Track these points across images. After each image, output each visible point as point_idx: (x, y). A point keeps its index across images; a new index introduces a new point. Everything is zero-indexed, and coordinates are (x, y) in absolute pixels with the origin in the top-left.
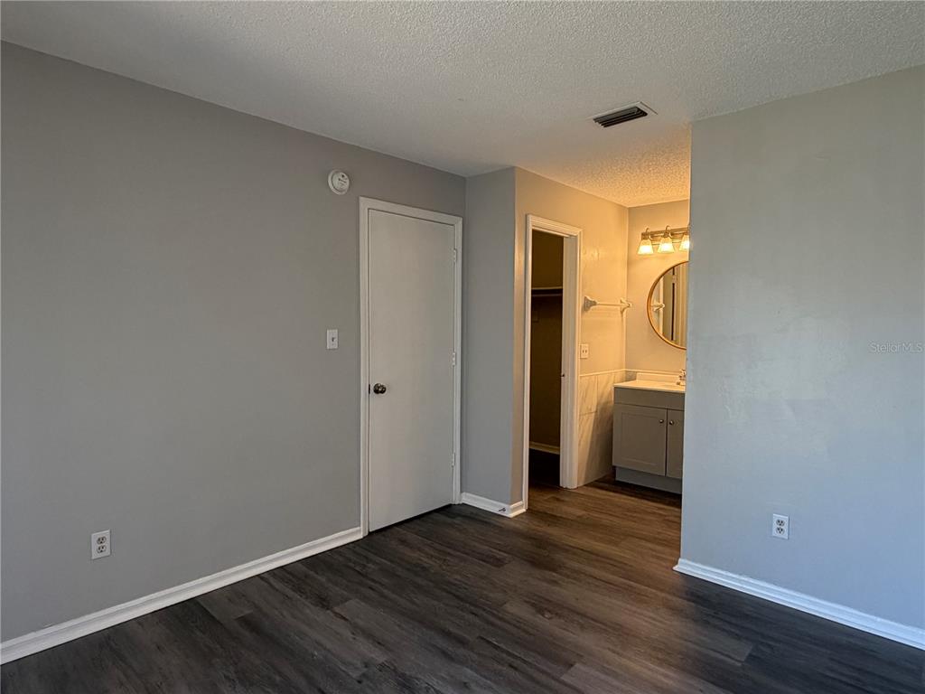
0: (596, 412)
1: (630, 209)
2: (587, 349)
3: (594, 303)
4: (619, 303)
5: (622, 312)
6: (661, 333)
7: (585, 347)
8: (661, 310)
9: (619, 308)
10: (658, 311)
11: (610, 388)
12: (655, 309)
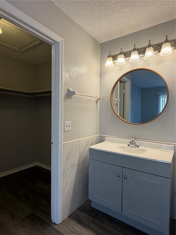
0: (79, 164)
1: (101, 44)
2: (70, 124)
3: (74, 93)
4: (95, 96)
5: (97, 102)
6: (118, 114)
7: (68, 123)
8: (119, 103)
9: (95, 99)
10: (117, 104)
11: (87, 150)
12: (116, 102)
